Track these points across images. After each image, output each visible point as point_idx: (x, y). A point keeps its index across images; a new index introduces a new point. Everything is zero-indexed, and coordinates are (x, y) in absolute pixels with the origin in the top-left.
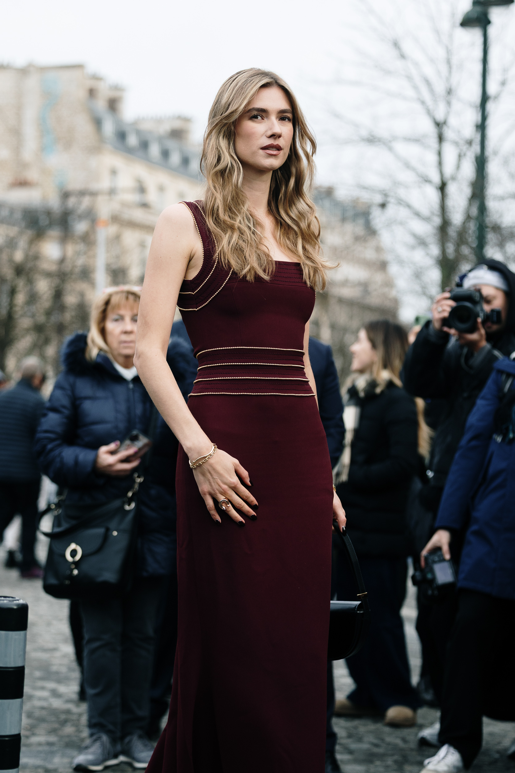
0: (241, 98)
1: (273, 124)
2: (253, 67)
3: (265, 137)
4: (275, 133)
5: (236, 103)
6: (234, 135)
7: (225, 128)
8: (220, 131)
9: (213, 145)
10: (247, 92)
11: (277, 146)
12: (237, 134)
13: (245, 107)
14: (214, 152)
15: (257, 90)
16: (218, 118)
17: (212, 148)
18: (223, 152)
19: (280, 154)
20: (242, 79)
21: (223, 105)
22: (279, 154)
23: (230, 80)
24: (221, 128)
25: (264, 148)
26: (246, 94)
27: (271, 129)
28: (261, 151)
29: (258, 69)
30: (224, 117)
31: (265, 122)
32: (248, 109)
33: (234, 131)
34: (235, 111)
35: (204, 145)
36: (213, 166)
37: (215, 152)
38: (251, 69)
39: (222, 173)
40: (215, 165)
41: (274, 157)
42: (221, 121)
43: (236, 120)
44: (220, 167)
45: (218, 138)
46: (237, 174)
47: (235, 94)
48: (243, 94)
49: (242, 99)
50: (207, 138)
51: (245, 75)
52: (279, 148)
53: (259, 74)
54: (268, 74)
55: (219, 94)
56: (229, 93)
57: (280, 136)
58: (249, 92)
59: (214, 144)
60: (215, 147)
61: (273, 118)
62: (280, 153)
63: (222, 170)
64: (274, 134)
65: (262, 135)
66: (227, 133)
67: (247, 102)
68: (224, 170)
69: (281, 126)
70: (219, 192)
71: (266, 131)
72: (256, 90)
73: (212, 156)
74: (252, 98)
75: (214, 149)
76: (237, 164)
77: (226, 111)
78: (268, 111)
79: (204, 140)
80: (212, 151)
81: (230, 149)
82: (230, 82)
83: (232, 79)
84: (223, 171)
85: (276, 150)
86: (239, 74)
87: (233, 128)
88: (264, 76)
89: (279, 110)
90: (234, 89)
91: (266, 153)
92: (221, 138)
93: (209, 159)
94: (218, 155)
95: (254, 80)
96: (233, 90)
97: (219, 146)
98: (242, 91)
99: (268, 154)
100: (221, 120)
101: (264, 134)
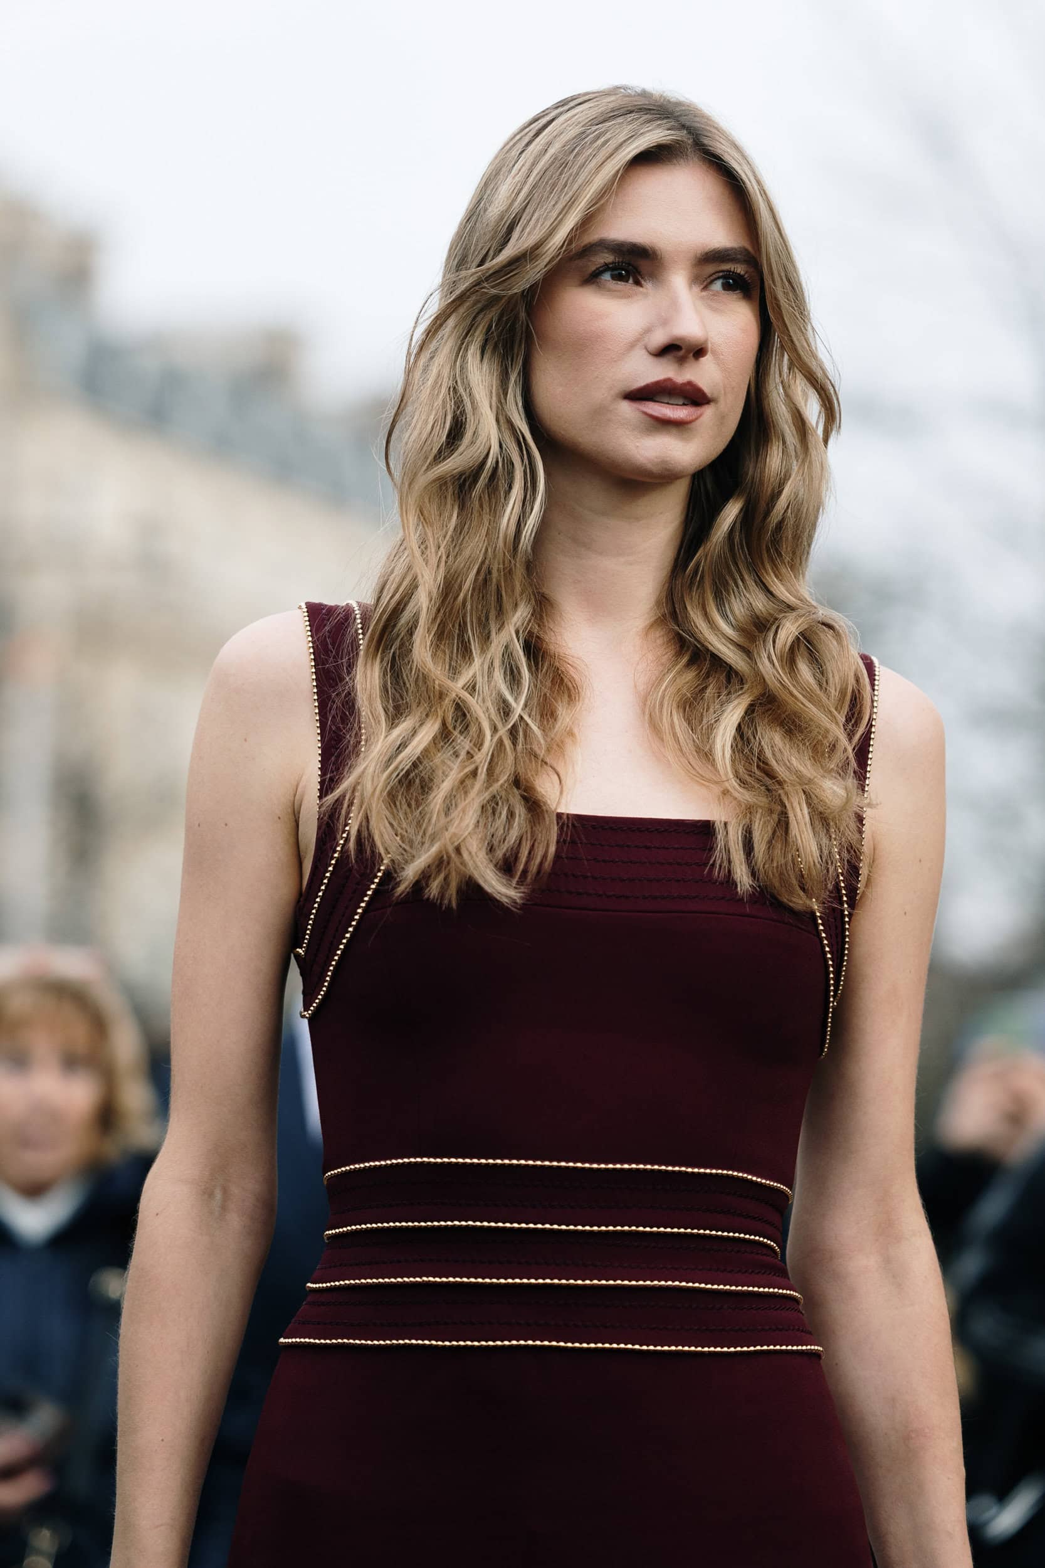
0: (556, 203)
1: (674, 304)
2: (617, 83)
3: (644, 351)
4: (682, 339)
5: (538, 220)
6: (526, 341)
7: (493, 314)
8: (472, 325)
9: (439, 375)
10: (580, 181)
11: (688, 387)
12: (538, 338)
13: (570, 239)
14: (439, 401)
15: (618, 172)
16: (471, 273)
17: (433, 388)
18: (475, 408)
19: (698, 422)
20: (566, 128)
21: (492, 224)
22: (696, 419)
23: (528, 129)
24: (478, 313)
25: (638, 396)
26: (576, 187)
27: (665, 322)
28: (627, 409)
29: (639, 90)
30: (491, 272)
31: (646, 295)
32: (582, 245)
33: (528, 325)
34: (531, 253)
35: (409, 372)
36: (431, 458)
37: (444, 402)
38: (614, 91)
39: (461, 487)
40: (440, 451)
41: (674, 430)
42: (477, 288)
43: (533, 288)
44: (454, 463)
45: (461, 348)
46: (521, 497)
47: (534, 187)
48: (565, 186)
49: (560, 206)
50: (422, 348)
51: (584, 113)
52: (695, 397)
53: (631, 112)
54: (672, 113)
55: (484, 180)
56: (517, 179)
57: (699, 352)
58: (588, 182)
59: (446, 372)
60: (446, 383)
61: (679, 281)
62: (701, 415)
63: (461, 474)
64: (678, 343)
65: (632, 346)
66: (499, 336)
67: (577, 219)
68: (469, 477)
69: (707, 313)
70: (434, 561)
71: (648, 331)
72: (613, 172)
73: (432, 417)
74: (602, 202)
75: (444, 390)
76: (525, 452)
77: (501, 251)
78: (659, 252)
79: (409, 354)
80: (433, 396)
81: (505, 394)
82: (527, 139)
83: (539, 125)
84: (465, 480)
85: (684, 404)
86: (560, 110)
87: (523, 315)
88: (649, 121)
89: (701, 250)
90: (534, 164)
91: (646, 413)
92: (473, 351)
93: (418, 426)
94: (454, 418)
95: (608, 136)
96: (530, 171)
97: (463, 383)
98: (561, 174)
99: (651, 416)
100: (478, 283)
101: (638, 340)
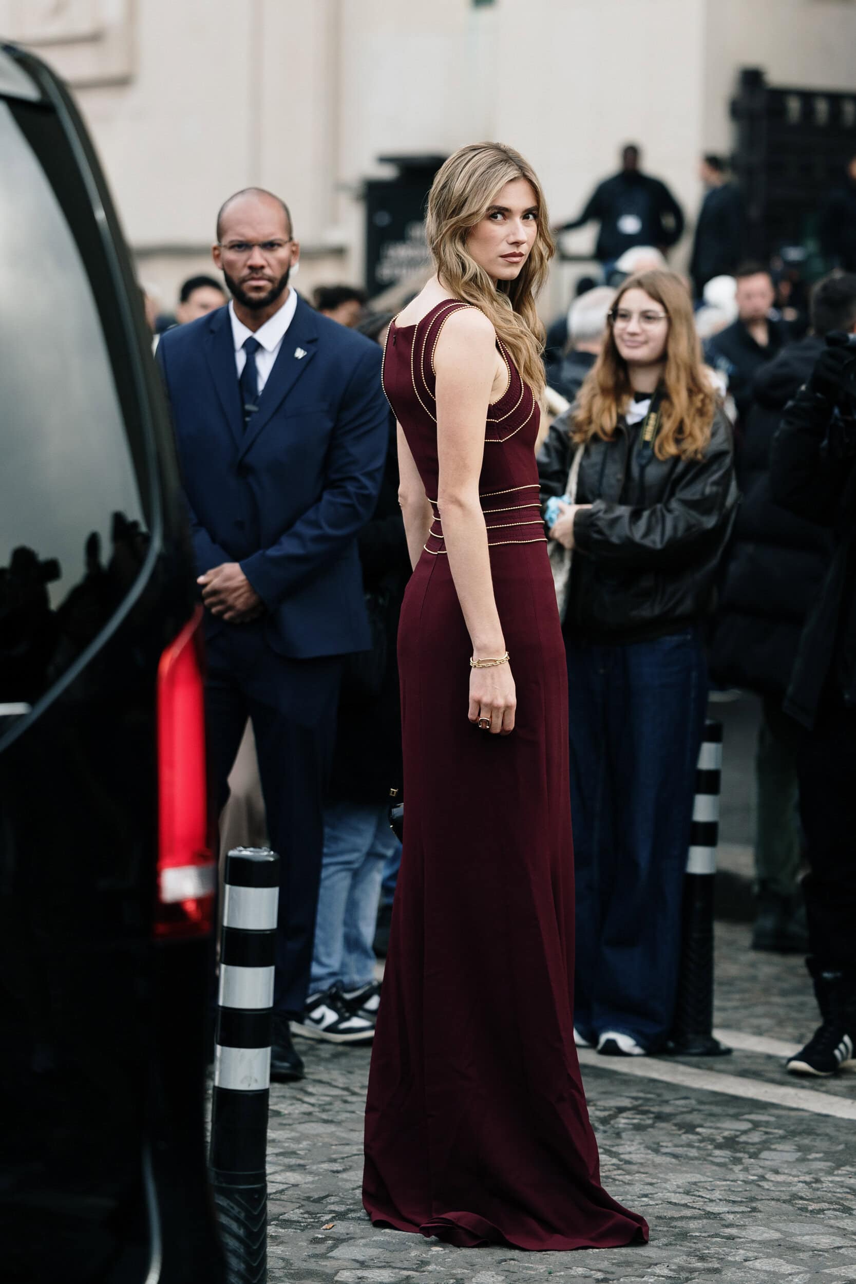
3: (506, 242)
4: (518, 240)
10: (490, 188)
11: (517, 253)
12: (471, 235)
19: (520, 262)
20: (480, 165)
24: (457, 230)
25: (505, 257)
28: (500, 259)
31: (507, 224)
34: (476, 213)
36: (461, 277)
37: (456, 260)
41: (515, 265)
48: (485, 190)
49: (484, 197)
51: (484, 159)
53: (502, 161)
57: (522, 242)
61: (517, 219)
62: (522, 259)
65: (502, 240)
67: (491, 200)
69: (525, 228)
71: (508, 236)
72: (501, 186)
74: (498, 195)
75: (454, 256)
77: (461, 208)
78: (512, 210)
85: (516, 258)
89: (524, 209)
90: (470, 178)
91: (507, 261)
97: (459, 252)
100: (457, 222)
101: (505, 239)
